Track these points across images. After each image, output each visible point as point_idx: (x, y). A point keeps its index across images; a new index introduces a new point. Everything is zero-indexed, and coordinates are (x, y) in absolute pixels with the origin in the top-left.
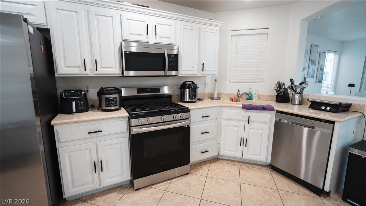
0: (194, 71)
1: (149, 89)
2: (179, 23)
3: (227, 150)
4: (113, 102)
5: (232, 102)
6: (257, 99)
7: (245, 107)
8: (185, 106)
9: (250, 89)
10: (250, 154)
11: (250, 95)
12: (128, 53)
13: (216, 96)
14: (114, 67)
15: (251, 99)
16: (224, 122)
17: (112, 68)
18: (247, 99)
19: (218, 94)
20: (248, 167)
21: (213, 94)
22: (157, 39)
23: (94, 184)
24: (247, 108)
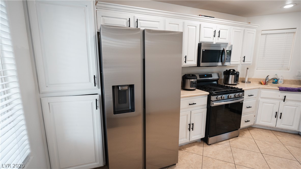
0: (238, 62)
1: (205, 75)
2: (233, 27)
3: (262, 121)
4: (195, 84)
5: (260, 85)
6: (282, 83)
7: (281, 89)
8: (238, 88)
9: (276, 75)
10: (283, 125)
11: (276, 80)
12: (204, 50)
13: (246, 80)
14: (194, 61)
15: (277, 83)
16: (261, 100)
17: (192, 61)
18: (273, 83)
19: (248, 79)
20: (281, 134)
21: (245, 79)
22: (219, 40)
23: (186, 139)
24: (284, 90)
